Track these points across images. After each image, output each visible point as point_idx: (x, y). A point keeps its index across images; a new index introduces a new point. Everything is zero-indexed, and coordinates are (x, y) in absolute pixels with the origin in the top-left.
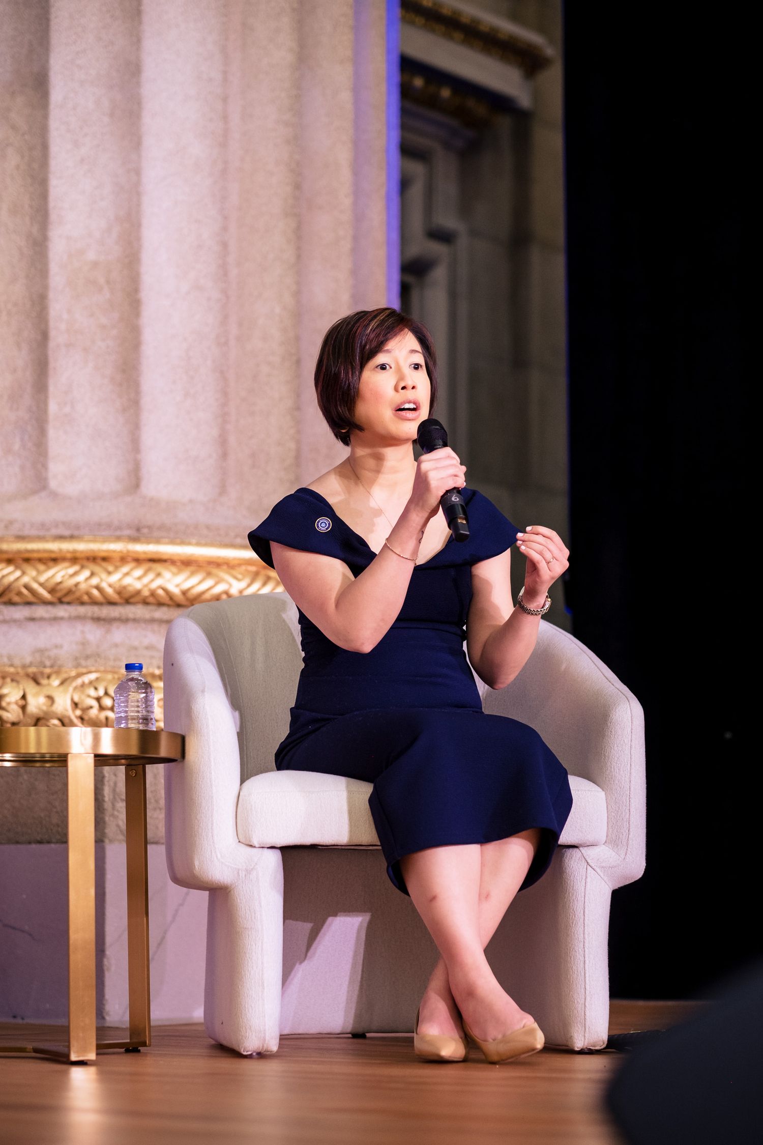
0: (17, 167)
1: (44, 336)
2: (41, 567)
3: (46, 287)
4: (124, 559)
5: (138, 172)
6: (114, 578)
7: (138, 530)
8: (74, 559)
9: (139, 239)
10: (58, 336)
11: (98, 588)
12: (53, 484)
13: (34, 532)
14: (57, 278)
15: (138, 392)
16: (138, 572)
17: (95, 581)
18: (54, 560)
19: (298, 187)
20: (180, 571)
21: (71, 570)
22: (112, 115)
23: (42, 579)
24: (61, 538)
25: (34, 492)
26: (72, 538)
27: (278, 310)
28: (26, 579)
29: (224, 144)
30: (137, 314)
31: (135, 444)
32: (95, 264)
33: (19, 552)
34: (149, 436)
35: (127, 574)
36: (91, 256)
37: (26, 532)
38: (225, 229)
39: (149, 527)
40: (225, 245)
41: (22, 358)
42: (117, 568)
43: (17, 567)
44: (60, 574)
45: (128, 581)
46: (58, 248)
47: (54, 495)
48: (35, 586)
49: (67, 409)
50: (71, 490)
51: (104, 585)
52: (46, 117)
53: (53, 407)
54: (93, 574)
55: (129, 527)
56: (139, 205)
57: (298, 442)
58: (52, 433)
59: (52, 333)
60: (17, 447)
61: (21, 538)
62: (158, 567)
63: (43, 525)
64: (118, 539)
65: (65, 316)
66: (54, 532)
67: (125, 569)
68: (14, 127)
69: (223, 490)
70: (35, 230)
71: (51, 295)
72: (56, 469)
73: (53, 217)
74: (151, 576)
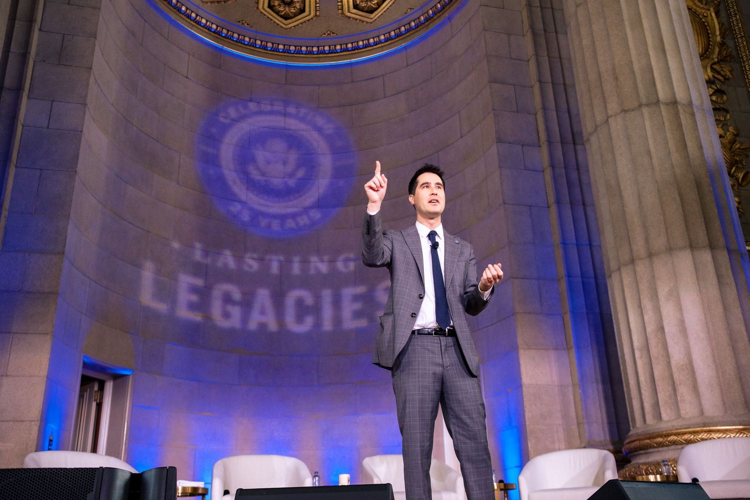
0: (661, 347)
1: (674, 382)
2: (682, 436)
3: (672, 372)
4: (702, 432)
5: (688, 343)
6: (700, 436)
7: (704, 424)
8: (690, 433)
9: (692, 358)
10: (677, 382)
11: (696, 439)
12: (682, 416)
13: (679, 427)
14: (674, 369)
15: (698, 392)
16: (706, 435)
17: (695, 438)
18: (685, 433)
19: (731, 339)
20: (716, 433)
21: (689, 436)
22: (680, 332)
23: (683, 438)
24: (686, 428)
25: (678, 418)
26: (688, 428)
27: (732, 367)
28: (679, 439)
29: (708, 332)
30: (695, 374)
31: (700, 404)
32: (683, 365)
33: (676, 433)
34: (703, 402)
35: (703, 435)
36: (681, 363)
37: (678, 428)
38: (713, 352)
39: (707, 424)
40: (714, 355)
41: (670, 388)
42: (700, 434)
43: (676, 436)
44: (686, 437)
45: (703, 437)
46: (673, 363)
47: (683, 419)
48: (681, 440)
49: (682, 398)
50: (687, 416)
51: (698, 438)
52: (665, 335)
53: (679, 398)
54: (694, 436)
55: (702, 424)
56: (690, 350)
57: (745, 398)
58: (680, 404)
59: (676, 382)
60: (673, 408)
61: (676, 429)
62: (710, 433)
63: (681, 426)
64: (700, 427)
65: (678, 377)
66: (684, 427)
67: (702, 434)
68: (659, 339)
69: (726, 412)
70: (668, 359)
71: (674, 373)
72: (682, 412)
73: (671, 356)
74: (709, 435)
